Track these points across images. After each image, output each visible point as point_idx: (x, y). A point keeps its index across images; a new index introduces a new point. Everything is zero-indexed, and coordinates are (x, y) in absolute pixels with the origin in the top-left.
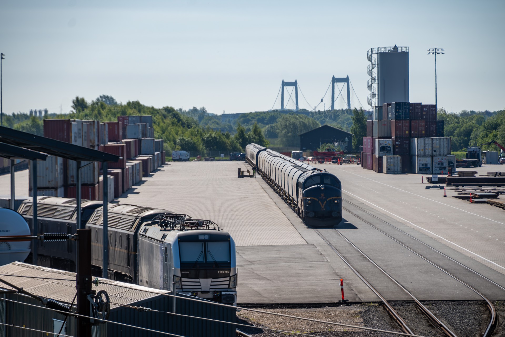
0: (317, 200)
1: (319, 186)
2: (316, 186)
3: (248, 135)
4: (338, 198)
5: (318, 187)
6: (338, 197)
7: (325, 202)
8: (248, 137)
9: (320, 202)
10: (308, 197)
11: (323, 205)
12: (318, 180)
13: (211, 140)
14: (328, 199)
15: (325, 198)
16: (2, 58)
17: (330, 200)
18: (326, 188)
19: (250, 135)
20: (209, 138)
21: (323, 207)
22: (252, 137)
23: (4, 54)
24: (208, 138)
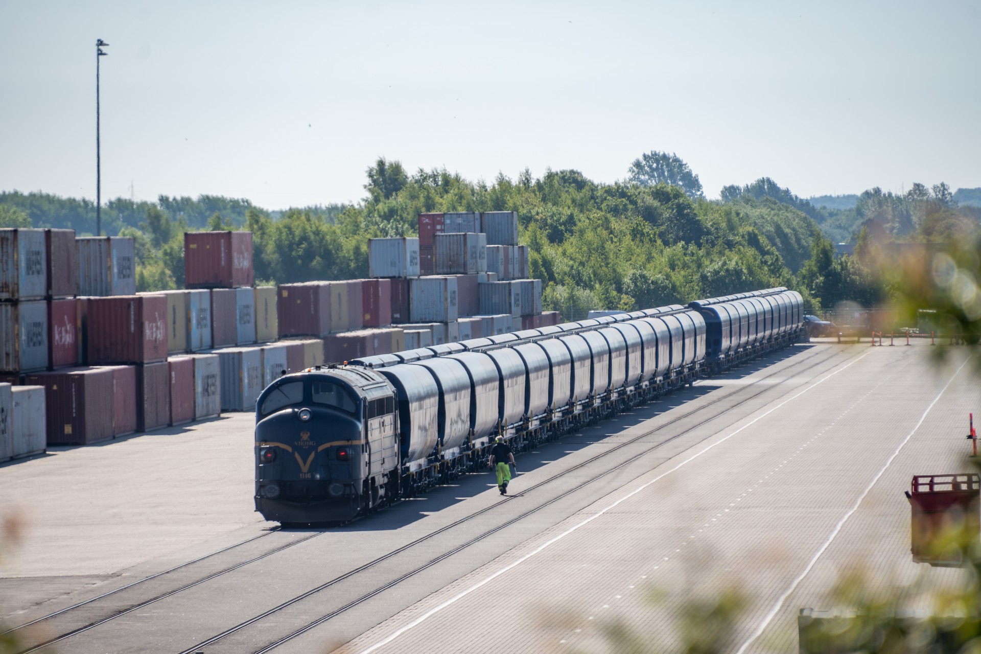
0: (289, 449)
1: (296, 410)
2: (289, 410)
3: (841, 264)
4: (350, 443)
5: (294, 413)
6: (348, 440)
7: (312, 455)
8: (842, 269)
9: (297, 456)
10: (265, 441)
11: (305, 462)
12: (297, 393)
13: (725, 277)
14: (320, 448)
15: (311, 443)
16: (100, 53)
17: (327, 450)
18: (314, 416)
19: (846, 263)
20: (719, 272)
21: (305, 468)
22: (852, 270)
23: (105, 42)
24: (716, 273)
